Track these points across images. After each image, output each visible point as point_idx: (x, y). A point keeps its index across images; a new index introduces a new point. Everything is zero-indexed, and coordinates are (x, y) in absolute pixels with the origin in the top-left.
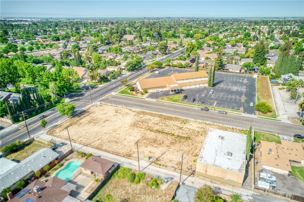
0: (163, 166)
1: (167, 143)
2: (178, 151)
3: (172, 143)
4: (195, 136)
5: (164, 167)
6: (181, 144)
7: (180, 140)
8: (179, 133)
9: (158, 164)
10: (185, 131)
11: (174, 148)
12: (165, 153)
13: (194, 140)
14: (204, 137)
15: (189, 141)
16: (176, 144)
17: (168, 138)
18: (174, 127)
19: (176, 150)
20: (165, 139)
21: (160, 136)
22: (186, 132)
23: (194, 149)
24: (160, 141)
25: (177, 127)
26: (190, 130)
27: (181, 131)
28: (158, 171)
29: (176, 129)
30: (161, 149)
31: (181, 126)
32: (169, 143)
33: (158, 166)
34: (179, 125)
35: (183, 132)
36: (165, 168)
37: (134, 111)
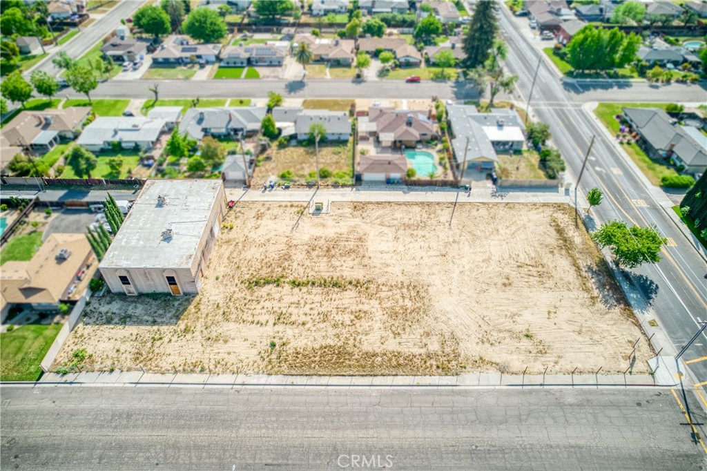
0: (286, 206)
1: (298, 256)
2: (269, 240)
3: (287, 257)
4: (236, 296)
5: (284, 204)
6: (264, 261)
7: (272, 272)
8: (279, 295)
9: (297, 206)
10: (264, 311)
11: (279, 247)
12: (293, 229)
13: (236, 281)
14: (211, 302)
15: (247, 277)
16: (277, 257)
17: (301, 270)
18: (303, 319)
19: (272, 242)
20: (309, 264)
21: (323, 269)
22: (262, 303)
23: (235, 255)
24: (318, 256)
25: (293, 319)
26: (250, 319)
27: (276, 304)
28: (291, 196)
29: (293, 310)
30: (306, 238)
31: (280, 328)
32: (294, 257)
33: (295, 204)
34: (290, 332)
35: (268, 304)
36: (281, 204)
37: (480, 362)
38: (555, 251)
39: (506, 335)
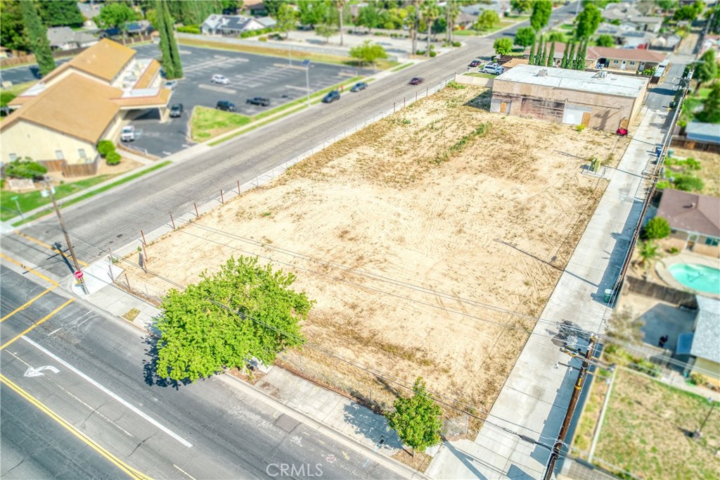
3: (511, 142)
8: (460, 132)
10: (446, 126)
11: (531, 142)
16: (515, 139)
19: (542, 141)
22: (455, 127)
25: (426, 132)
26: (442, 121)
32: (508, 144)
34: (414, 129)
37: (282, 182)
38: (350, 312)
39: (285, 205)
